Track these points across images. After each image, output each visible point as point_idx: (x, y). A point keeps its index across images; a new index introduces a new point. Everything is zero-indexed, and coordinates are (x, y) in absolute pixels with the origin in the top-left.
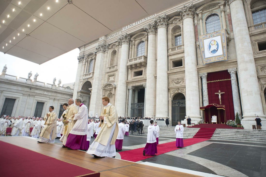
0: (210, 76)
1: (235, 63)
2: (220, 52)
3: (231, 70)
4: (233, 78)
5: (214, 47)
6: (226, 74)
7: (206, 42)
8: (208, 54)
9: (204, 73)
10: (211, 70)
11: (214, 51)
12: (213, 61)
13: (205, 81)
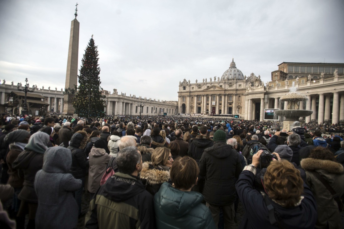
0: (213, 107)
1: (216, 106)
4: (215, 108)
7: (213, 102)
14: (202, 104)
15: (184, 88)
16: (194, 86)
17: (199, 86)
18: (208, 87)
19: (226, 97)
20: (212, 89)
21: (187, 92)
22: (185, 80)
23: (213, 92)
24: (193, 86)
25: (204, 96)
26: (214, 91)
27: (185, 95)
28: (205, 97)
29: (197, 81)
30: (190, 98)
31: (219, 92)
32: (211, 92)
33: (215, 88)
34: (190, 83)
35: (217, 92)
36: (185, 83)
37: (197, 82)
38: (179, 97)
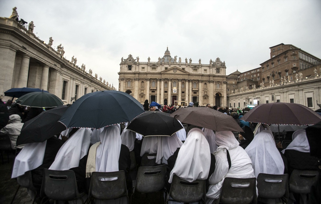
0: (173, 96)
1: (178, 95)
2: (176, 92)
3: (177, 96)
4: (177, 97)
5: (175, 91)
6: (176, 96)
7: (174, 89)
8: (174, 92)
9: (172, 96)
10: (173, 95)
11: (175, 92)
12: (174, 94)
13: (172, 97)
14: (158, 92)
15: (130, 67)
16: (145, 66)
17: (154, 66)
18: (166, 68)
19: (191, 83)
20: (172, 72)
21: (134, 74)
22: (130, 56)
23: (173, 76)
24: (143, 66)
25: (160, 80)
26: (175, 75)
27: (131, 78)
28: (162, 82)
29: (149, 59)
30: (138, 83)
31: (181, 76)
32: (171, 76)
33: (176, 71)
34: (139, 61)
35: (179, 76)
36: (130, 60)
37: (150, 61)
38: (121, 79)
